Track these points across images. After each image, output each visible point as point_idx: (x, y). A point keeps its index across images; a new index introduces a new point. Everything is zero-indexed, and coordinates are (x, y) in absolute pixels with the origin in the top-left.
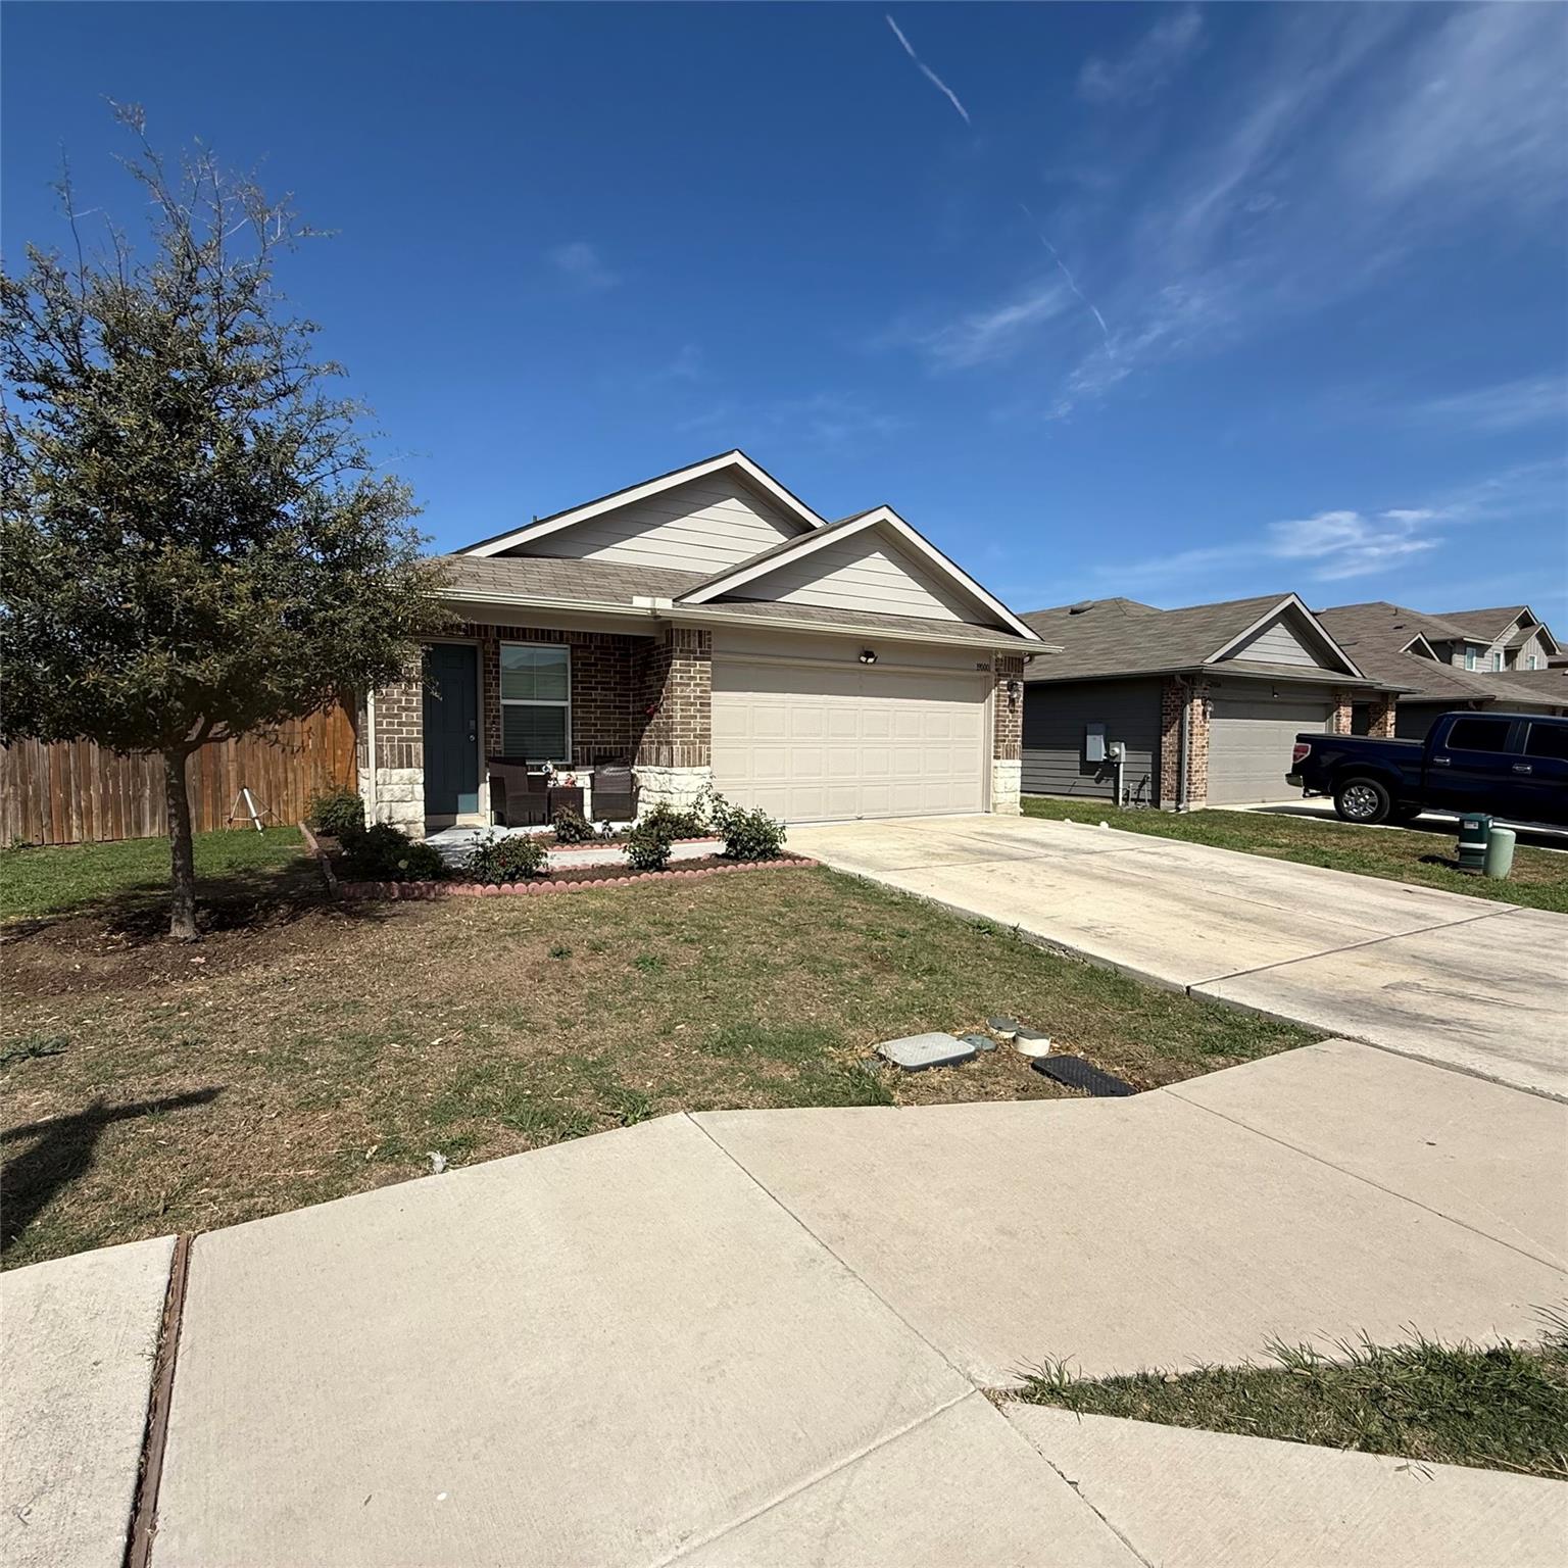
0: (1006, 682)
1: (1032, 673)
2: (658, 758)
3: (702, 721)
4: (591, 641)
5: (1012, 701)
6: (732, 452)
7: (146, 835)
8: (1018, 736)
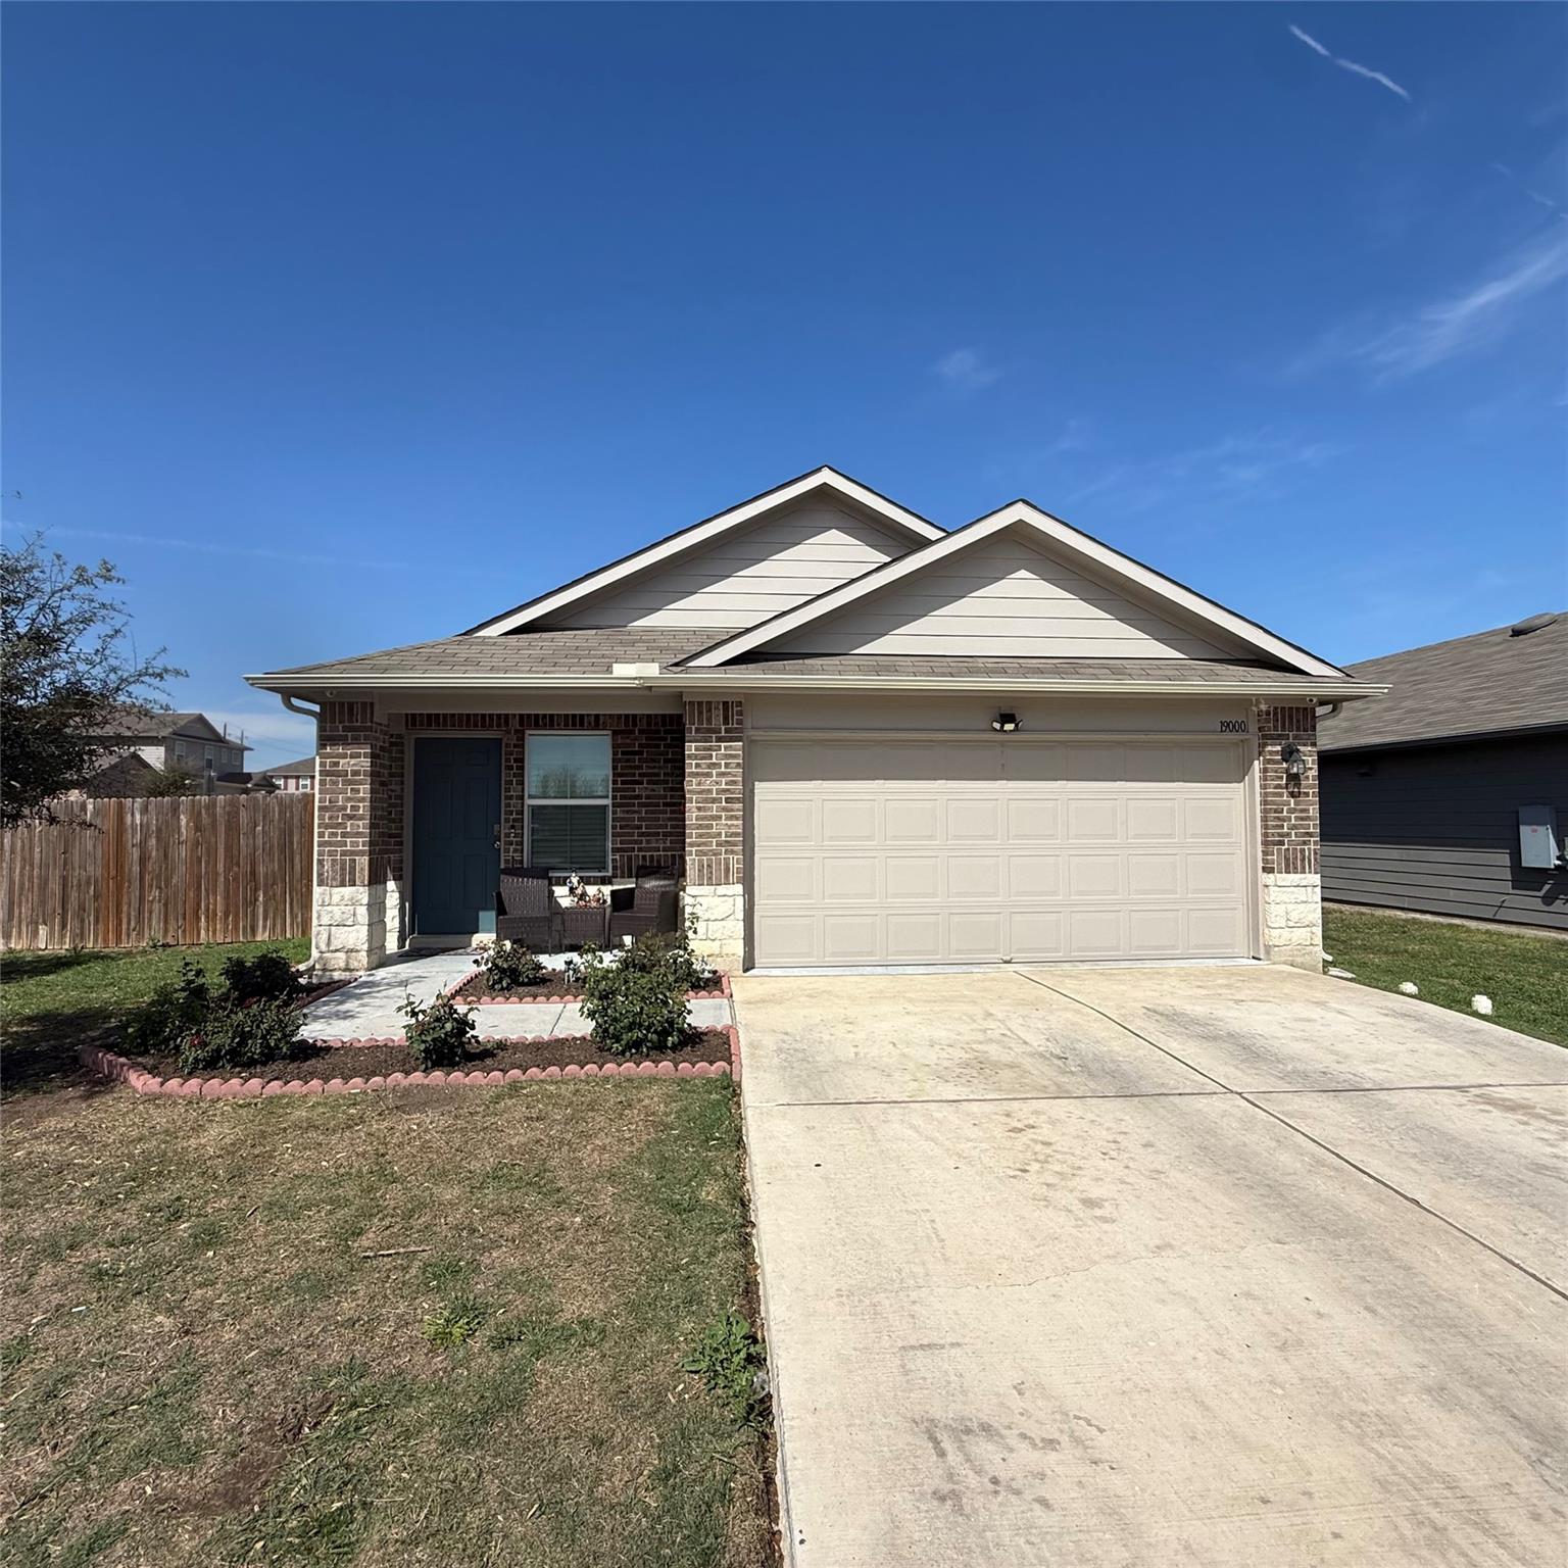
0: (1279, 748)
3: (729, 822)
4: (635, 725)
5: (1294, 779)
6: (819, 470)
8: (1310, 835)
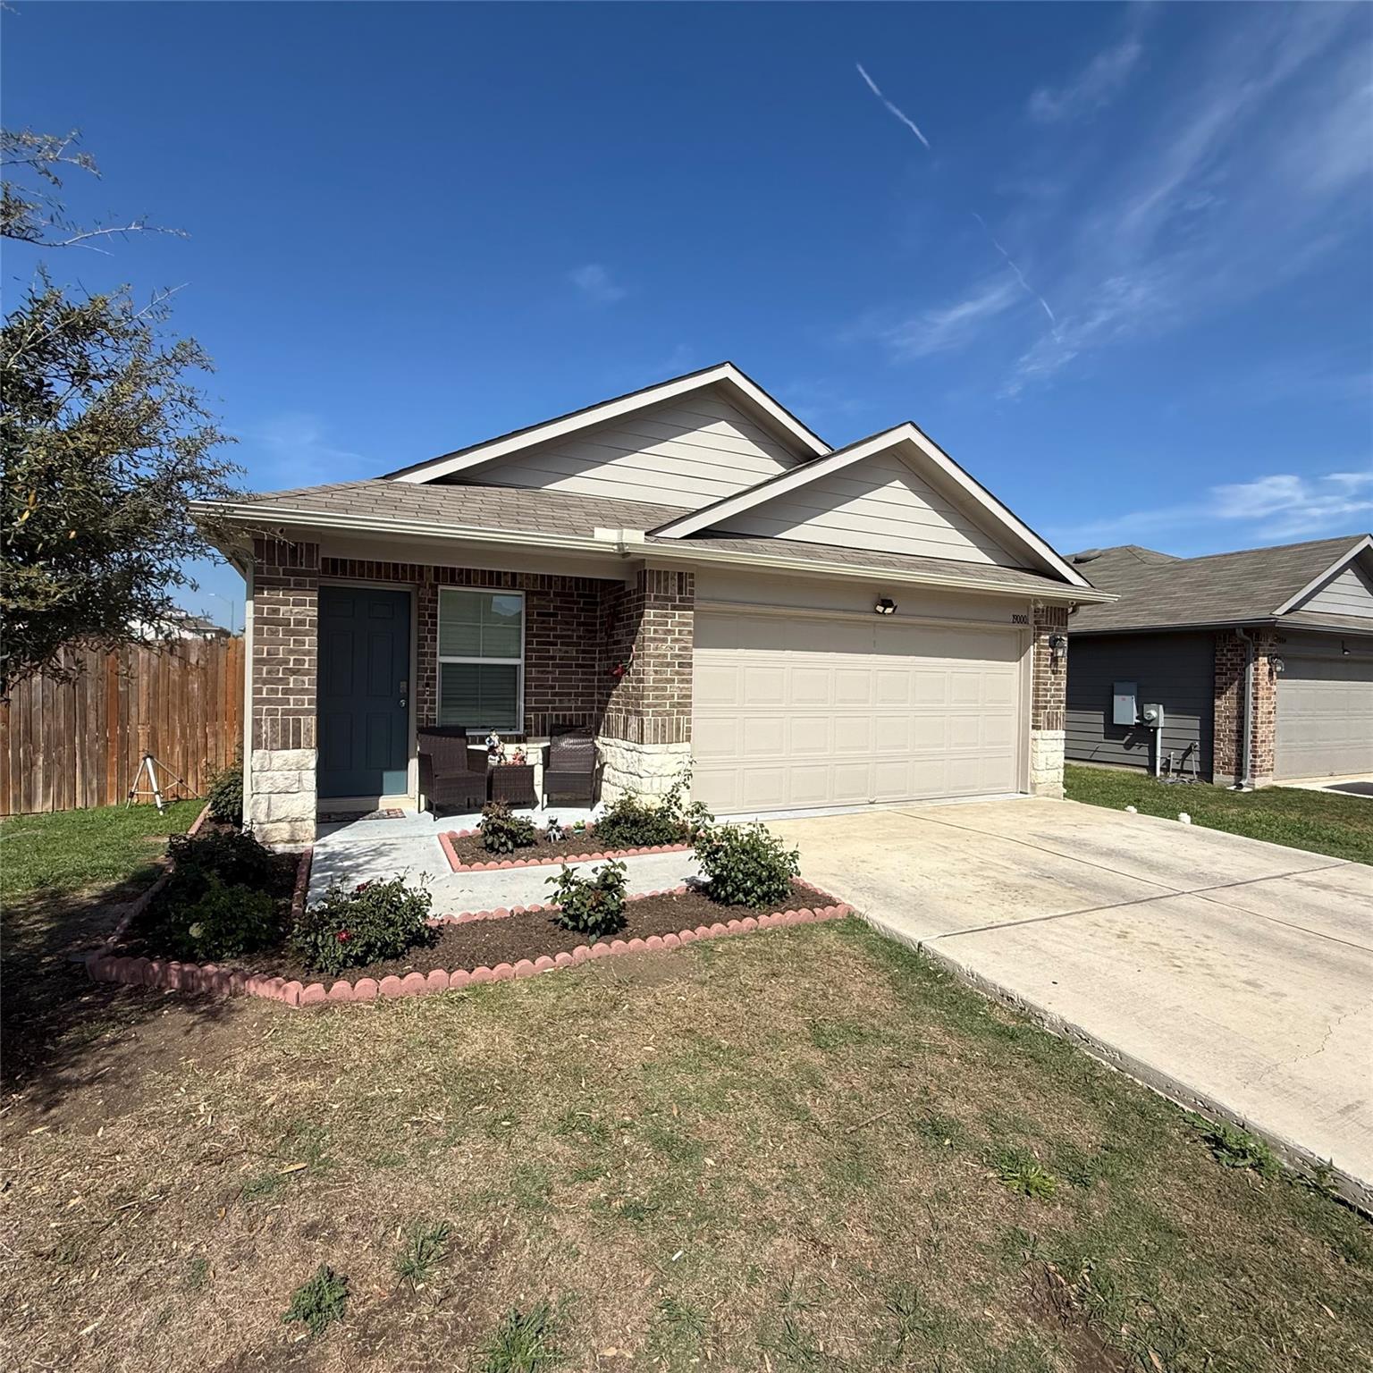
0: (1048, 637)
1: (1077, 624)
2: (625, 731)
3: (681, 686)
4: (550, 587)
5: (1055, 659)
6: (722, 365)
7: (38, 809)
8: (1061, 702)
